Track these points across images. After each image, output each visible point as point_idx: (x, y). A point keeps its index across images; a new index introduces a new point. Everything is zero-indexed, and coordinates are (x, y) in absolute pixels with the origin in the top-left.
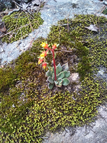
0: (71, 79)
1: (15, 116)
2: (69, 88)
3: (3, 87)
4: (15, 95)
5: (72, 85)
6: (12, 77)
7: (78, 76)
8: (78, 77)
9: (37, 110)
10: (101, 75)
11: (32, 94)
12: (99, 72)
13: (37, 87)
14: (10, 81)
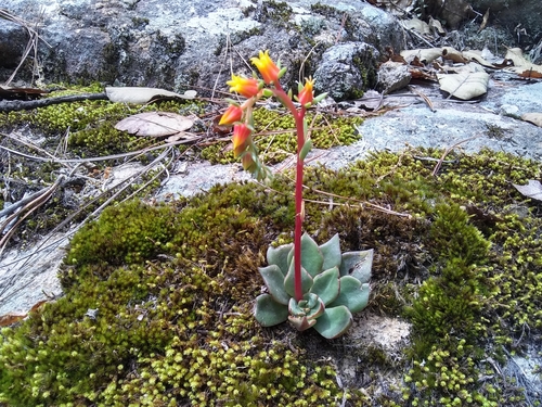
0: (372, 337)
1: (74, 353)
2: (346, 371)
3: (105, 248)
4: (126, 288)
5: (365, 360)
6: (153, 231)
7: (406, 333)
8: (406, 341)
9: (162, 377)
10: (522, 378)
11: (180, 312)
12: (520, 361)
13: (214, 297)
14: (137, 239)
